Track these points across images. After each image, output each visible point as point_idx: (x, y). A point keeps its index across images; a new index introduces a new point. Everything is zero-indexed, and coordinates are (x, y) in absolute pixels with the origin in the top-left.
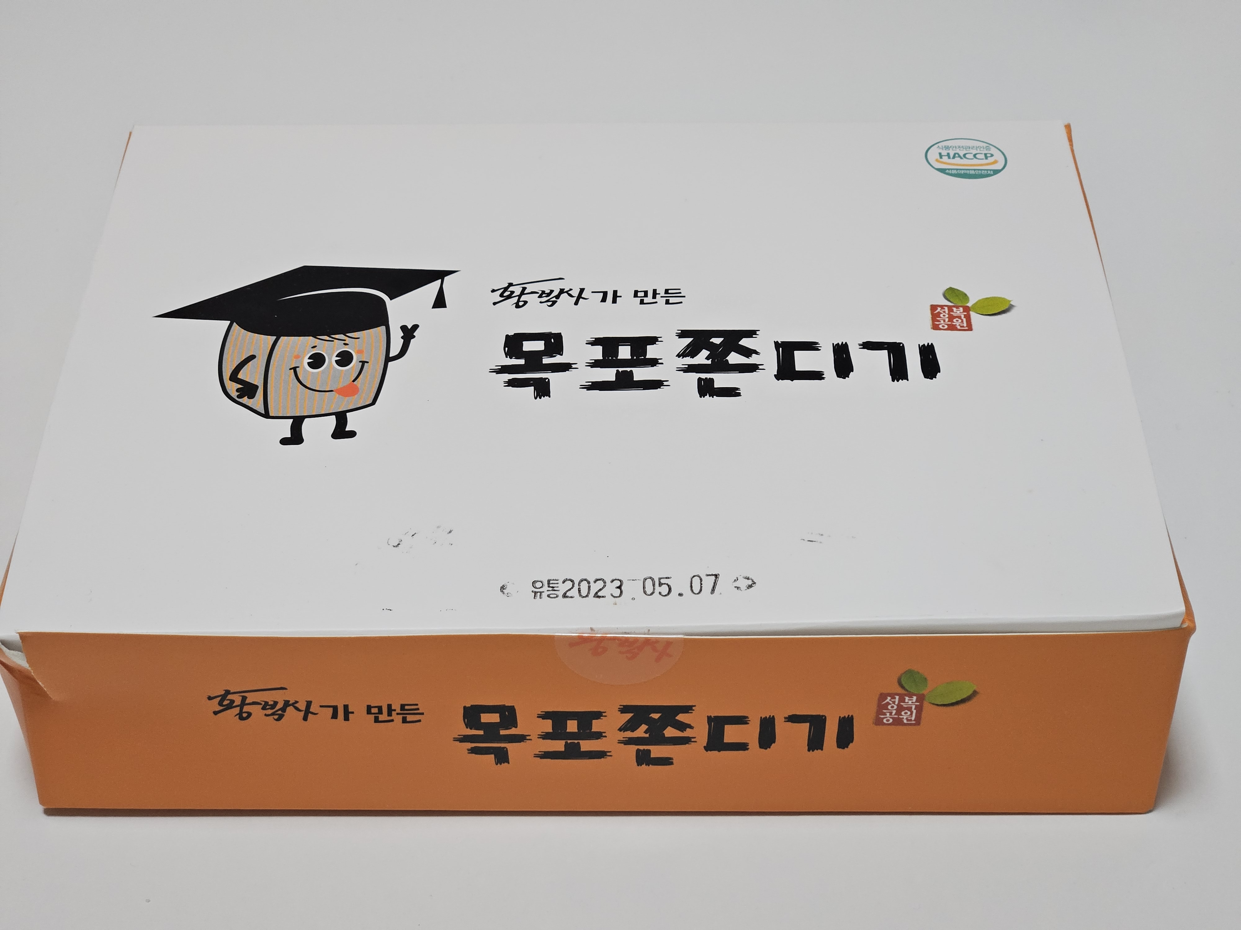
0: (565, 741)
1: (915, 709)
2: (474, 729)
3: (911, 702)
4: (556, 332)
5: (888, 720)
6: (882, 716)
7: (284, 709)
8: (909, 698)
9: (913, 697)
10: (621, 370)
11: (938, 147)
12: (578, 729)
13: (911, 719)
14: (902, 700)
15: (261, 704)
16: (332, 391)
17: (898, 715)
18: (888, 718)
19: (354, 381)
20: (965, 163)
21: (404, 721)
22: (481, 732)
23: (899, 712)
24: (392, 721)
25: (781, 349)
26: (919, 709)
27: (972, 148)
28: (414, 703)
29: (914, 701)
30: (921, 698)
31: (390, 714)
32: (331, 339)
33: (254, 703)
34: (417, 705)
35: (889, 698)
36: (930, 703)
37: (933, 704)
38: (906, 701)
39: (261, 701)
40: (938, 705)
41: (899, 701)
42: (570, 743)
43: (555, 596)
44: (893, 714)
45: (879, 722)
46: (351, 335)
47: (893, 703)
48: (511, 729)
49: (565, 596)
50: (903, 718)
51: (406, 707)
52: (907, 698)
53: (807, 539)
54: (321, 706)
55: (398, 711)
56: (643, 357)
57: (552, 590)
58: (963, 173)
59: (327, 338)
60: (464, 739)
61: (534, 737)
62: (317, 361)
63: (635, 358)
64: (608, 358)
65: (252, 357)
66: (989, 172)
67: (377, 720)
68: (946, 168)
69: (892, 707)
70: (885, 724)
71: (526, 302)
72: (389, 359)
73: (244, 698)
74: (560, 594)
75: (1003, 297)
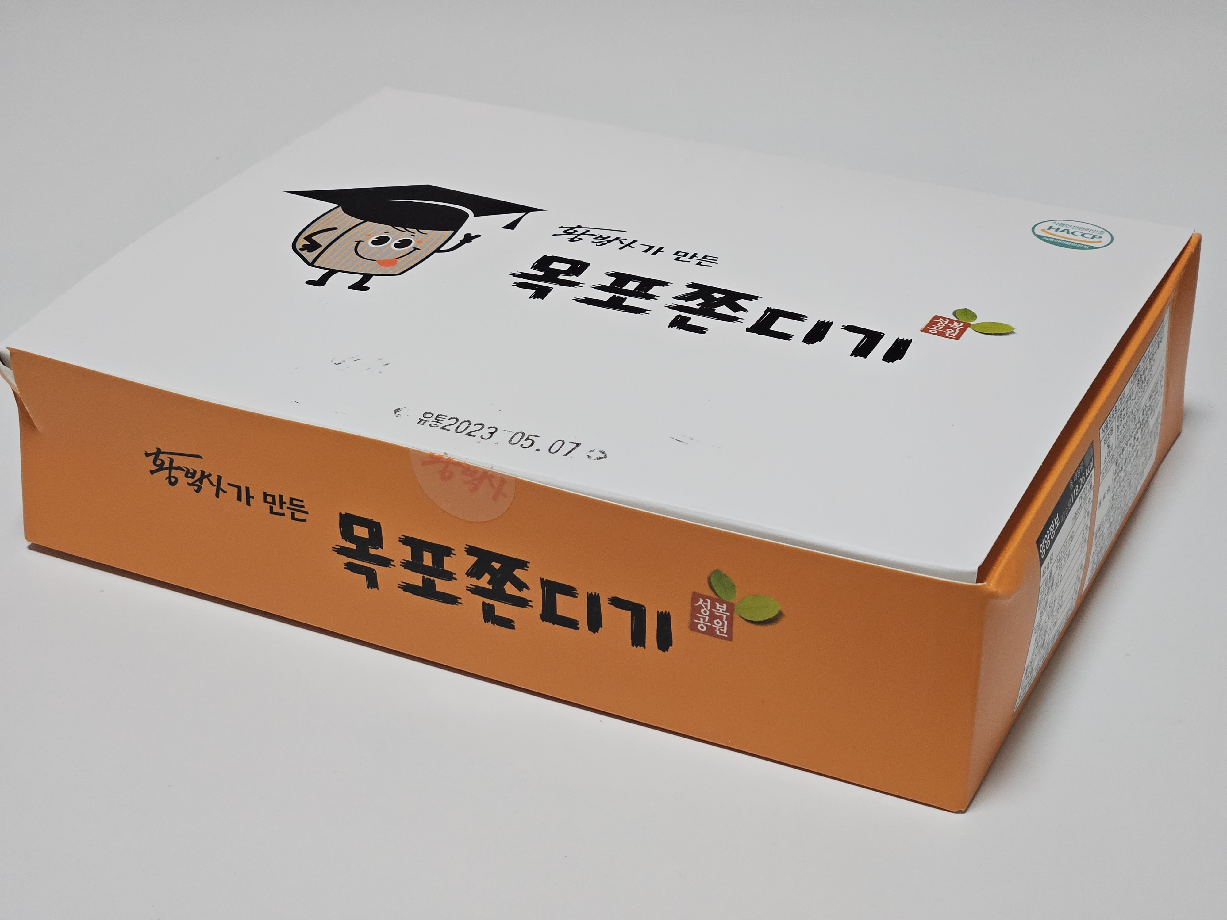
0: (423, 575)
1: (726, 620)
2: (348, 541)
3: (721, 609)
4: (587, 262)
5: (702, 627)
6: (697, 621)
7: (201, 480)
8: (720, 605)
9: (723, 604)
10: (617, 295)
11: (1055, 222)
12: (432, 564)
13: (723, 631)
14: (713, 606)
15: (184, 471)
16: (375, 260)
17: (712, 624)
18: (702, 625)
19: (397, 258)
20: (1070, 237)
21: (293, 518)
22: (354, 547)
23: (711, 621)
24: (283, 514)
25: (769, 313)
26: (730, 619)
27: (1086, 230)
28: (301, 499)
29: (725, 610)
30: (731, 608)
31: (281, 508)
32: (405, 230)
33: (179, 468)
34: (302, 501)
35: (701, 600)
36: (739, 616)
37: (744, 619)
38: (718, 608)
39: (184, 467)
40: (746, 620)
41: (710, 607)
42: (427, 578)
43: (436, 426)
44: (707, 620)
45: (693, 627)
46: (425, 231)
47: (705, 608)
48: (377, 548)
49: (443, 428)
50: (716, 628)
51: (295, 502)
52: (718, 605)
53: (675, 439)
54: (229, 484)
55: (288, 505)
56: (644, 292)
57: (436, 422)
58: (1058, 242)
59: (402, 229)
60: (341, 551)
61: (397, 563)
62: (382, 240)
63: (637, 291)
64: (614, 286)
65: (335, 229)
66: (1085, 247)
67: (271, 511)
68: (1045, 236)
69: (705, 612)
70: (699, 631)
71: (580, 239)
72: (438, 250)
73: (172, 461)
74: (440, 426)
75: (1010, 325)
